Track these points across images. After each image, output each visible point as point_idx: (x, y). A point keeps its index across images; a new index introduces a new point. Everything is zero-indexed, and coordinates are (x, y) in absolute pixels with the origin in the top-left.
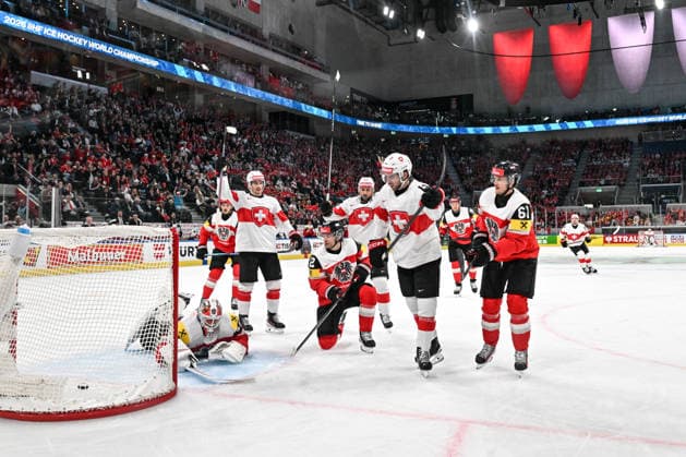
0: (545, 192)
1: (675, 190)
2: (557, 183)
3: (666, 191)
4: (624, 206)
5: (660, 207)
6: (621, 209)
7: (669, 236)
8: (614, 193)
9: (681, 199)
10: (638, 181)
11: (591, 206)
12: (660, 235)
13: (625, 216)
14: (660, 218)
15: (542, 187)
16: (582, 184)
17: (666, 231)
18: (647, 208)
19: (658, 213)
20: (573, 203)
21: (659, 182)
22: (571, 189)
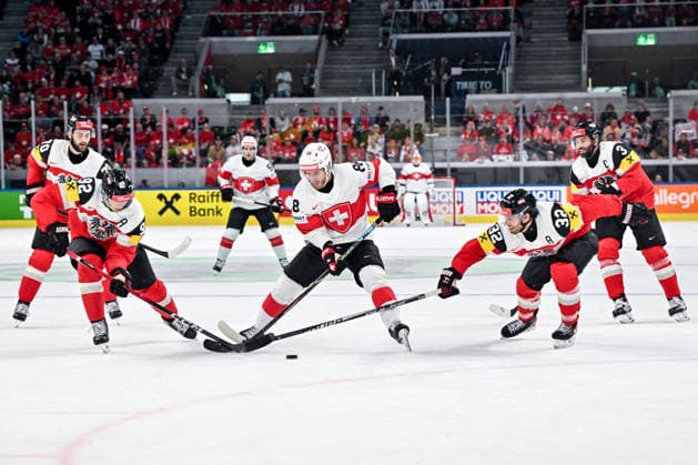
0: (96, 50)
1: (492, 51)
2: (136, 24)
3: (464, 54)
4: (339, 100)
5: (447, 104)
6: (333, 110)
7: (470, 193)
8: (313, 58)
9: (507, 82)
10: (384, 21)
11: (242, 98)
12: (446, 189)
13: (344, 132)
14: (445, 139)
15: (88, 35)
16: (215, 28)
17: (463, 178)
18: (408, 107)
19: (442, 122)
20: (184, 90)
21: (444, 28)
22: (178, 44)
